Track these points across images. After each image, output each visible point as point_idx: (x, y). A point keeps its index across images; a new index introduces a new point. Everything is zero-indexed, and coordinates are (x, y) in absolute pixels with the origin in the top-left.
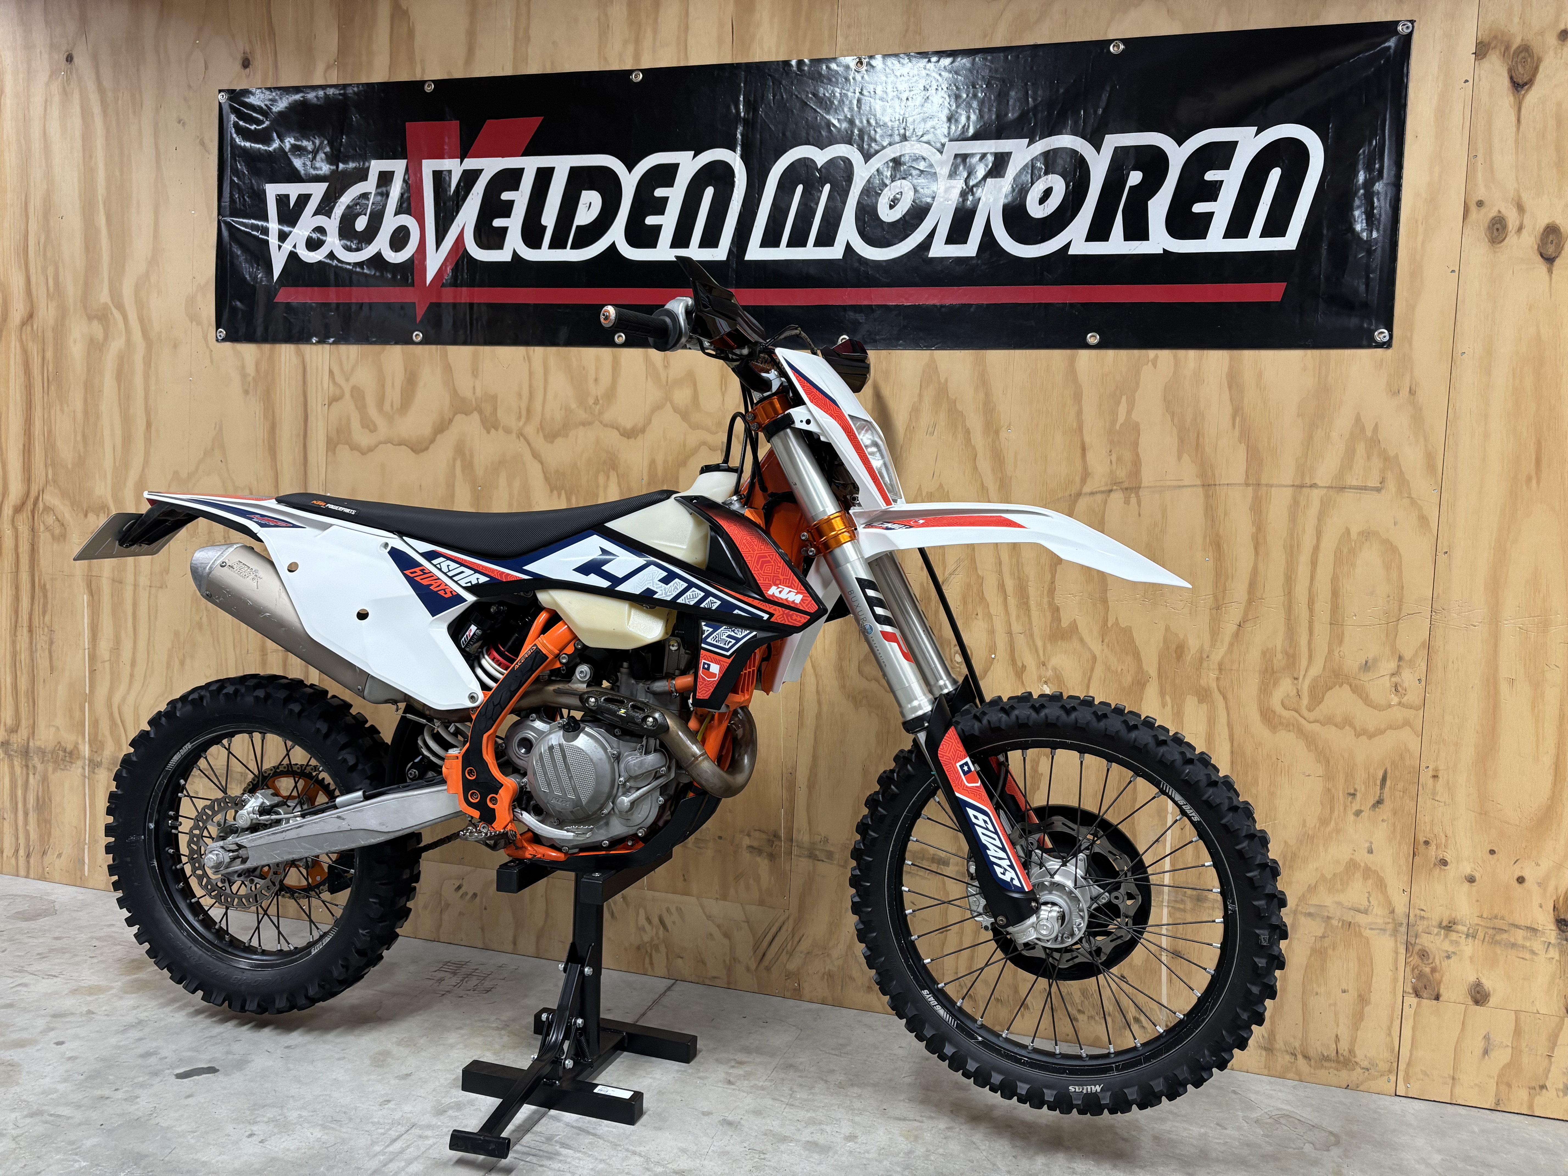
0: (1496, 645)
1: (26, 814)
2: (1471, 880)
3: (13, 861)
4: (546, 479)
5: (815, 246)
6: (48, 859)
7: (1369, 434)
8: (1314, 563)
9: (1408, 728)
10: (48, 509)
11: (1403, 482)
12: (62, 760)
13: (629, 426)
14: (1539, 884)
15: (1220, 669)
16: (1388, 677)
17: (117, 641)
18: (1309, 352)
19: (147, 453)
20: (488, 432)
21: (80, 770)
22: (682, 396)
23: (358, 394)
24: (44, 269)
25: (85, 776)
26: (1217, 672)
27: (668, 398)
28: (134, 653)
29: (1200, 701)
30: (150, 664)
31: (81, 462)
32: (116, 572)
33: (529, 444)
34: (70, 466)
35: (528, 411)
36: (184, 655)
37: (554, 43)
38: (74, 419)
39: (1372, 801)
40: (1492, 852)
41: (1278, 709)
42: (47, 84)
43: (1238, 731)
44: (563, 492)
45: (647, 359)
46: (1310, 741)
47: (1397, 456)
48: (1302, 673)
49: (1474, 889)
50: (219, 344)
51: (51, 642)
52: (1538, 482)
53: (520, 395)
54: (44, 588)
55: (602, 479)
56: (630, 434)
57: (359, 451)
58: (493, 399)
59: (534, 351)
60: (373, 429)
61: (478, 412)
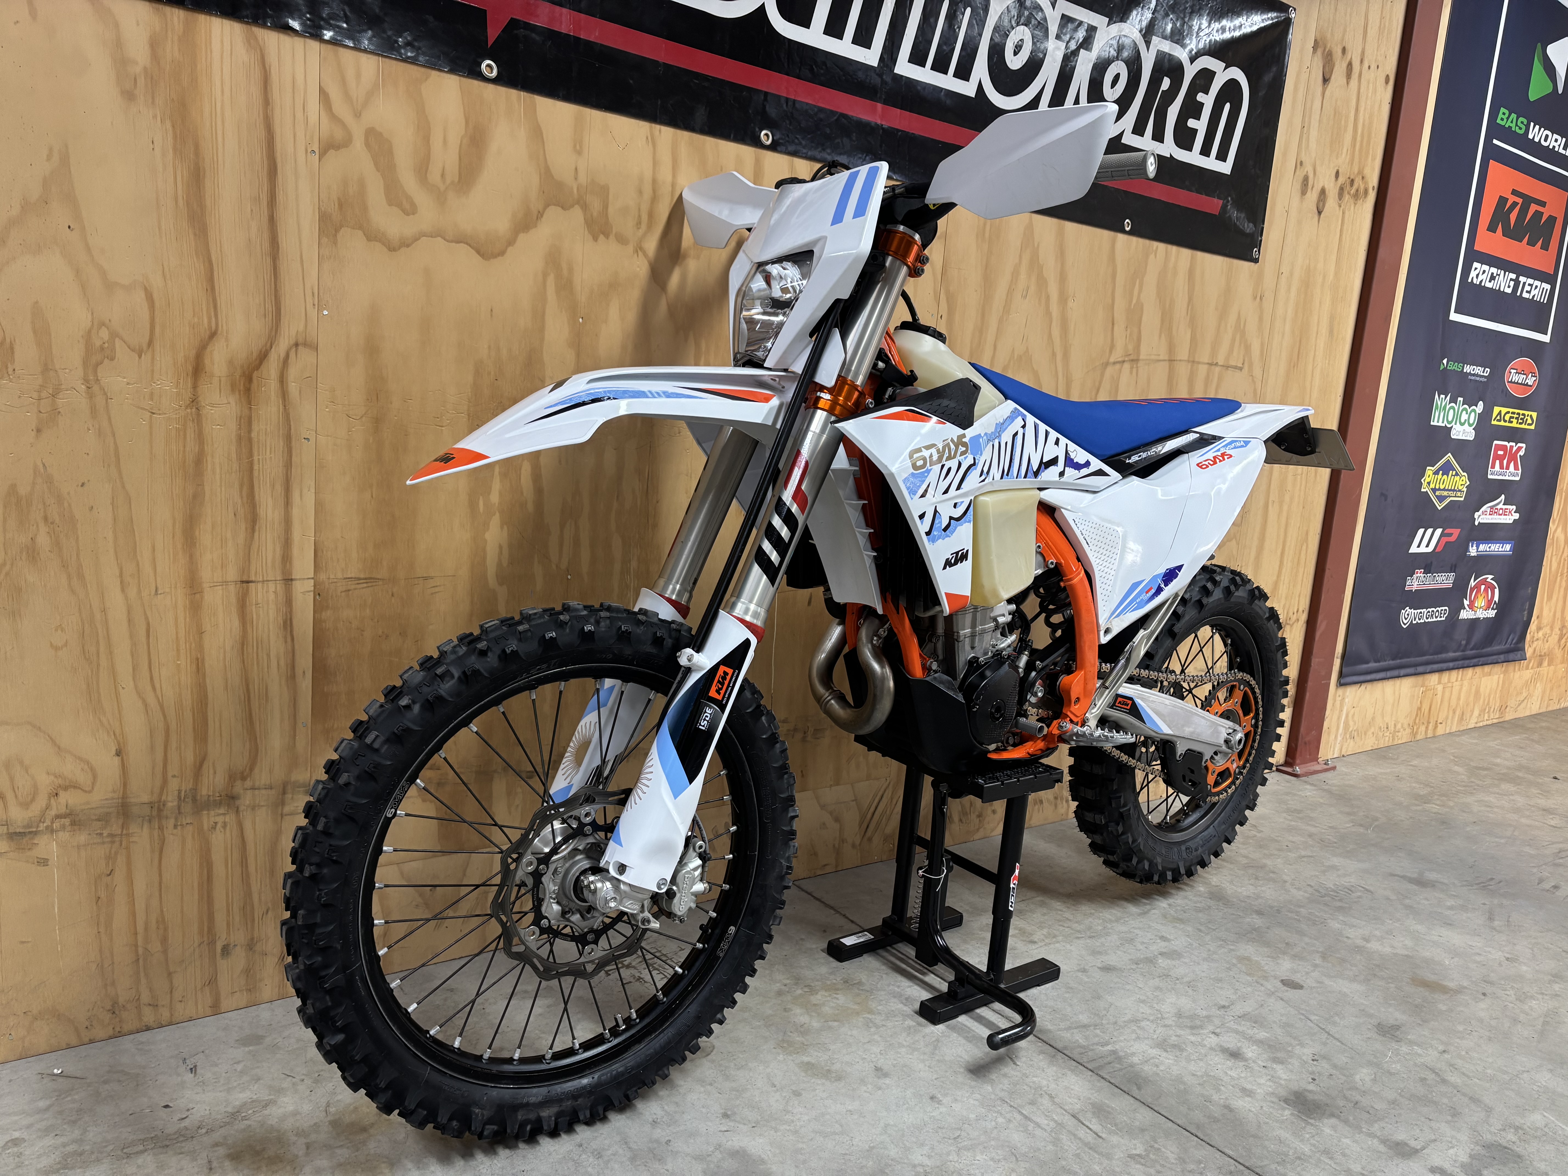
5: (954, 76)
7: (1242, 327)
11: (1250, 364)
18: (1226, 260)
20: (596, 239)
23: (379, 146)
35: (651, 216)
47: (1250, 345)
53: (640, 192)
57: (384, 244)
58: (603, 191)
59: (660, 131)
60: (410, 209)
61: (582, 208)
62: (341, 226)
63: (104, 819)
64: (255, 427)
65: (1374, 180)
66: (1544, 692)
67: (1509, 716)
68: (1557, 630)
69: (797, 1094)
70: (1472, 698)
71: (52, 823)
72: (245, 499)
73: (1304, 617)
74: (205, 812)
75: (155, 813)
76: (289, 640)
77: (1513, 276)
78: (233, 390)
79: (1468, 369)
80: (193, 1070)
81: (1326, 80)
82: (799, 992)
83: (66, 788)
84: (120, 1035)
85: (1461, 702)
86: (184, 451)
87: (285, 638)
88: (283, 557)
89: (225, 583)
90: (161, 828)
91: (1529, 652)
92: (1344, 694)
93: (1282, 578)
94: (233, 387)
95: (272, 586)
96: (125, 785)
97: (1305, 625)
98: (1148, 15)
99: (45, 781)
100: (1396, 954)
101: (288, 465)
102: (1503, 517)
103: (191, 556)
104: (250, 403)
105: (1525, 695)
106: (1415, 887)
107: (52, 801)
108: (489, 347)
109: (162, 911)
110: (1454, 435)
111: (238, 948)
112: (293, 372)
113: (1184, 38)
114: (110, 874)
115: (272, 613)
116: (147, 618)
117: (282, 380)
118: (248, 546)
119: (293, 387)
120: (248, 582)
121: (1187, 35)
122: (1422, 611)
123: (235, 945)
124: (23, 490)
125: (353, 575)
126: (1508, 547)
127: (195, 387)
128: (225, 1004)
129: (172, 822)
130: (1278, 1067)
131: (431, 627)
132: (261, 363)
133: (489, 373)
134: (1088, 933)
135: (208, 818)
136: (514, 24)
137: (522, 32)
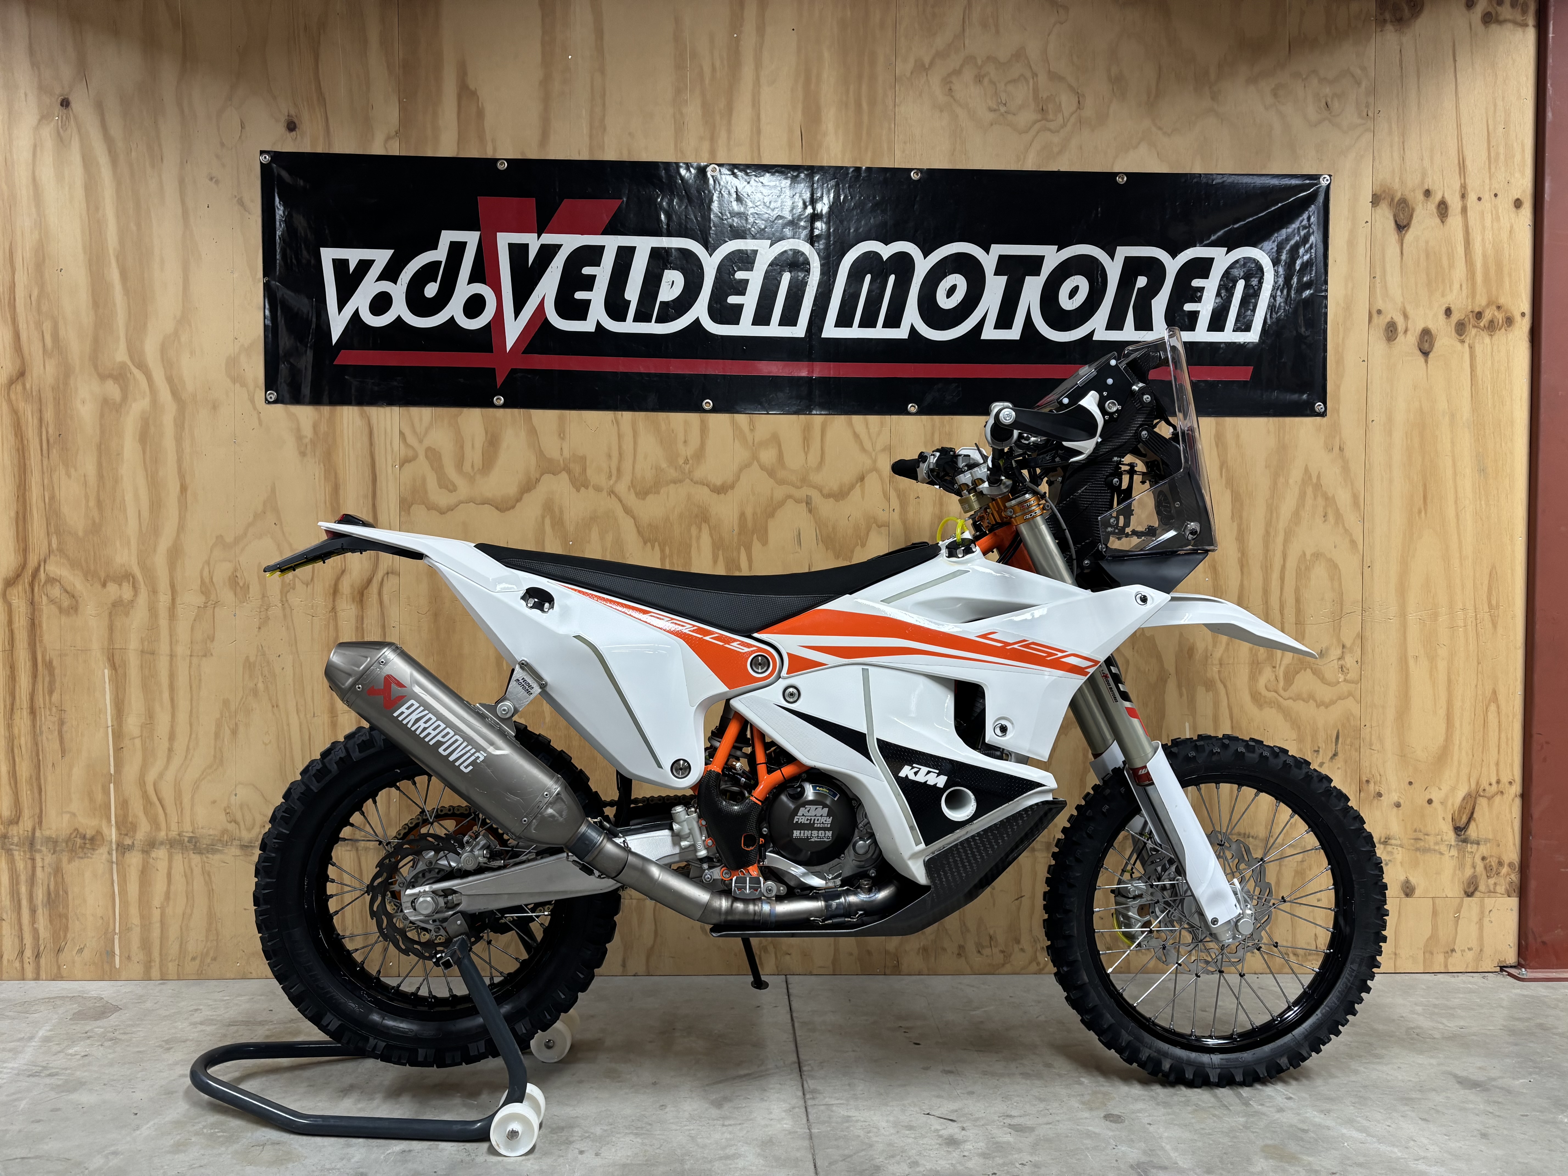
0: (1405, 632)
1: (33, 911)
2: (1398, 805)
3: (17, 964)
4: (639, 532)
5: (883, 327)
6: (65, 956)
7: (1314, 480)
8: (1282, 579)
9: (1351, 698)
10: (51, 580)
11: (1339, 516)
12: (80, 847)
13: (719, 483)
14: (1441, 803)
15: (1221, 664)
16: (1336, 662)
17: (150, 715)
18: (1271, 419)
19: (182, 519)
20: (578, 491)
21: (105, 856)
22: (768, 456)
23: (433, 456)
24: (39, 325)
25: (112, 862)
26: (1218, 666)
27: (755, 457)
28: (172, 727)
29: (1207, 690)
30: (194, 736)
31: (95, 528)
32: (146, 643)
33: (621, 501)
34: (81, 534)
35: (619, 470)
36: (236, 724)
37: (630, 134)
38: (85, 484)
39: (1330, 755)
40: (1410, 783)
41: (1264, 692)
42: (37, 128)
43: (1235, 711)
44: (657, 544)
45: (734, 423)
46: (1287, 714)
47: (1334, 496)
48: (1278, 662)
49: (1400, 812)
50: (269, 406)
51: (62, 723)
52: (1426, 513)
53: (609, 456)
54: (49, 666)
55: (694, 531)
56: (720, 490)
57: (438, 511)
58: (583, 460)
59: (623, 415)
60: (453, 489)
61: (568, 472)
62: (413, 504)
64: (366, 622)
65: (1521, 306)
78: (353, 601)
81: (1402, 228)
86: (328, 636)
94: (353, 600)
97: (1518, 800)
99: (260, 819)
104: (362, 607)
107: (263, 830)
112: (385, 590)
116: (309, 730)
117: (380, 593)
119: (386, 598)
124: (252, 659)
127: (334, 601)
132: (369, 585)
136: (513, 371)
137: (519, 374)
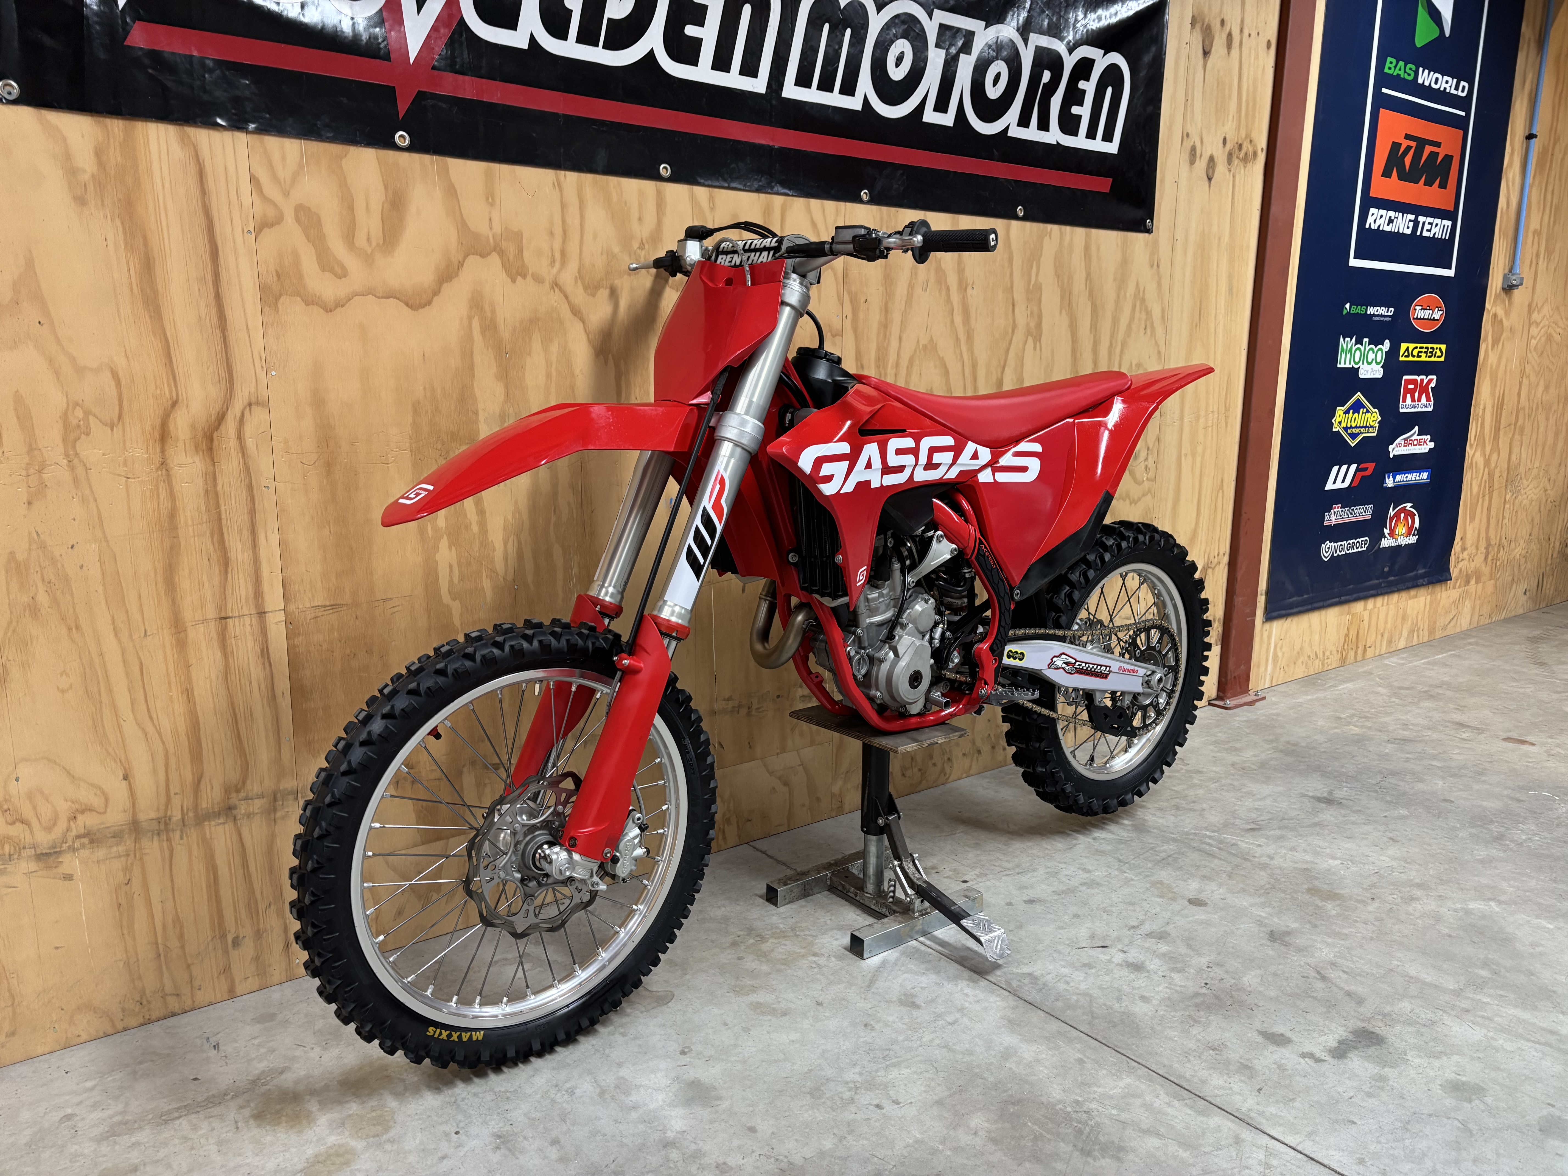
0: (1181, 434)
4: (590, 340)
5: (839, 93)
7: (1141, 295)
9: (1150, 494)
11: (1153, 329)
16: (1143, 463)
18: (1120, 233)
20: (515, 281)
23: (308, 220)
33: (566, 297)
35: (563, 254)
45: (691, 198)
47: (1151, 311)
50: (6, 109)
52: (1199, 327)
53: (551, 234)
57: (320, 306)
58: (517, 237)
59: (565, 176)
60: (341, 273)
61: (499, 254)
62: (281, 295)
63: (117, 836)
64: (220, 482)
65: (1262, 142)
66: (1473, 609)
67: (1439, 634)
68: (1482, 549)
69: (746, 1030)
70: (1399, 621)
71: (74, 842)
72: (217, 545)
73: (1226, 559)
74: (206, 823)
75: (162, 827)
76: (267, 665)
77: (1412, 217)
78: (196, 450)
79: (1371, 310)
80: (216, 1047)
81: (1206, 53)
82: (752, 941)
83: (82, 812)
84: (150, 1021)
85: (1389, 625)
86: (159, 509)
87: (264, 664)
88: (255, 593)
89: (205, 621)
90: (169, 840)
91: (1454, 571)
92: (1271, 628)
93: (1201, 525)
94: (197, 448)
95: (247, 620)
96: (134, 805)
97: (1227, 568)
98: (1024, 15)
99: (64, 808)
100: (1295, 869)
101: (252, 512)
102: (1418, 447)
103: (173, 600)
104: (213, 460)
105: (1453, 613)
106: (1324, 805)
107: (72, 823)
108: (425, 388)
109: (177, 912)
110: (1362, 375)
111: (247, 939)
112: (248, 430)
113: (1061, 31)
114: (127, 884)
115: (250, 644)
116: (139, 658)
117: (240, 437)
118: (223, 587)
119: (250, 443)
120: (226, 618)
121: (1064, 28)
122: (1342, 543)
123: (244, 937)
124: (20, 557)
125: (320, 604)
126: (1425, 475)
127: (163, 451)
128: (239, 990)
129: (178, 833)
130: (1175, 975)
131: (393, 643)
132: (219, 425)
133: (427, 412)
134: (1017, 870)
135: (210, 828)
136: (421, 96)
137: (430, 102)
